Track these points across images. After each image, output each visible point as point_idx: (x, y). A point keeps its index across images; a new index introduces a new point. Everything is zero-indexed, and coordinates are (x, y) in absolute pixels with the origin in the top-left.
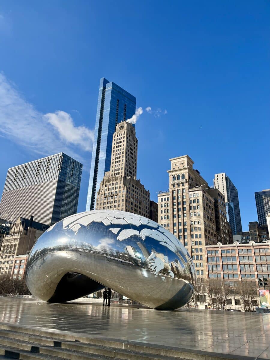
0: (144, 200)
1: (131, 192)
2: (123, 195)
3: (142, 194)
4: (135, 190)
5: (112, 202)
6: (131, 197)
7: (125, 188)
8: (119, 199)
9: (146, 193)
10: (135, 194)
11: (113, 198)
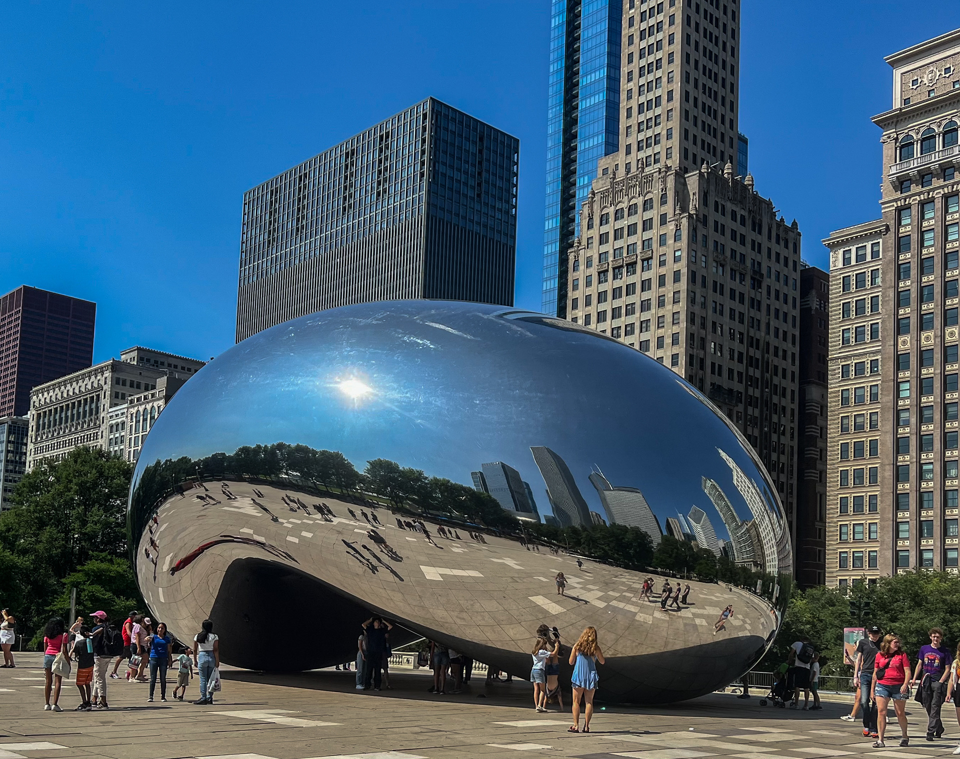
0: (775, 267)
1: (713, 236)
2: (678, 254)
3: (765, 245)
4: (730, 224)
5: (631, 289)
6: (710, 259)
7: (685, 222)
8: (663, 271)
9: (782, 235)
10: (730, 245)
11: (634, 272)
